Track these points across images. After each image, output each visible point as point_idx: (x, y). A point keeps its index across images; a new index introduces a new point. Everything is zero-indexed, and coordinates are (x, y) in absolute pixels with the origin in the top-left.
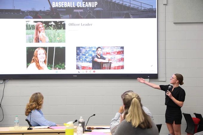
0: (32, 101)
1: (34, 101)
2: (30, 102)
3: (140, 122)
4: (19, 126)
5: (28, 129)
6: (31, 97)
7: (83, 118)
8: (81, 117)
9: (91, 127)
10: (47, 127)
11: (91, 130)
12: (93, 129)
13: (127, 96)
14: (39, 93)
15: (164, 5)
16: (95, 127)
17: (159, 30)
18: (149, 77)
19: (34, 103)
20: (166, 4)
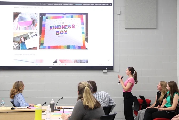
0: (15, 87)
1: (16, 88)
2: (13, 88)
3: (94, 104)
4: (5, 107)
5: (12, 109)
6: (14, 84)
7: (54, 100)
8: (53, 100)
9: (60, 107)
10: (26, 107)
11: (60, 109)
12: (62, 108)
13: (81, 84)
14: (21, 82)
15: (118, 14)
16: (63, 107)
17: (114, 33)
18: (106, 68)
19: (16, 89)
20: (119, 14)
